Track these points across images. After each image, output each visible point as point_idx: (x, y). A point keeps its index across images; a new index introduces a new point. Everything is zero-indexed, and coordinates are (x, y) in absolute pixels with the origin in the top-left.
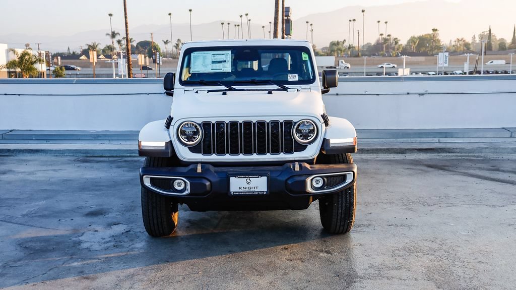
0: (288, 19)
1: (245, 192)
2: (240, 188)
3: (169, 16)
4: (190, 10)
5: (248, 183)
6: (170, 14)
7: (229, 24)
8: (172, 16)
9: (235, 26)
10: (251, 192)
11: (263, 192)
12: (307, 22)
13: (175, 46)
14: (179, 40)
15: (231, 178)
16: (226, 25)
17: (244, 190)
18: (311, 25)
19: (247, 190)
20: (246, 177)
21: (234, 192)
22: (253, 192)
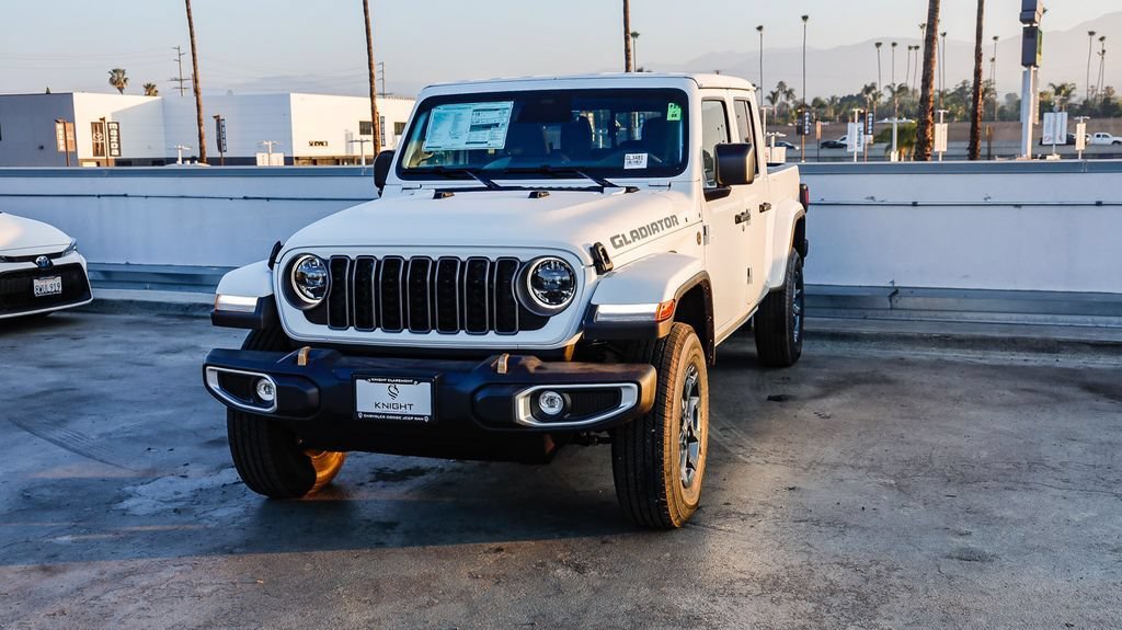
0: (1031, 27)
1: (386, 415)
2: (376, 405)
3: (759, 33)
4: (805, 18)
5: (394, 396)
6: (760, 28)
7: (894, 44)
8: (763, 32)
9: (910, 48)
10: (398, 415)
11: (423, 416)
12: (1092, 33)
13: (768, 98)
14: (781, 84)
15: (358, 381)
16: (886, 47)
17: (385, 410)
18: (1102, 39)
19: (391, 411)
20: (387, 382)
21: (363, 413)
22: (403, 416)
